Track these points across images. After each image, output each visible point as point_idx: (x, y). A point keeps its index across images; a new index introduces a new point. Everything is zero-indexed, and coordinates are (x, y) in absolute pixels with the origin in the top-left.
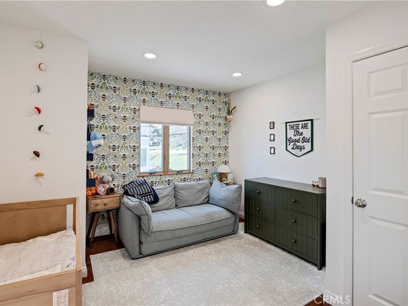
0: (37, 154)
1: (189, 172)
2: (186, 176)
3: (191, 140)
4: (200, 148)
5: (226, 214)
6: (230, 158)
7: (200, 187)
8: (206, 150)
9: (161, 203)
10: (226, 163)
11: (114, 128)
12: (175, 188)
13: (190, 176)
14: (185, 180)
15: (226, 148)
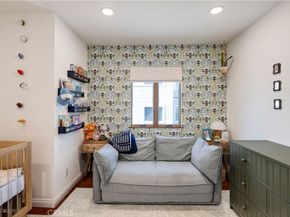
0: (20, 105)
1: (179, 127)
2: (175, 130)
3: (181, 95)
4: (190, 103)
5: (200, 180)
6: (229, 115)
7: (182, 143)
8: (198, 105)
9: (138, 153)
10: (223, 120)
11: (110, 88)
12: (155, 141)
13: (179, 130)
14: (174, 134)
15: (223, 103)
